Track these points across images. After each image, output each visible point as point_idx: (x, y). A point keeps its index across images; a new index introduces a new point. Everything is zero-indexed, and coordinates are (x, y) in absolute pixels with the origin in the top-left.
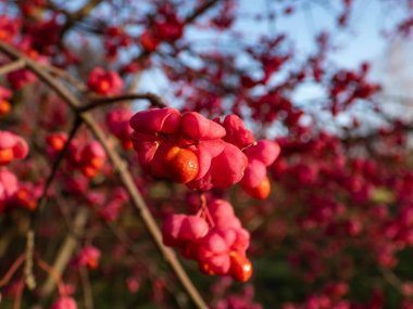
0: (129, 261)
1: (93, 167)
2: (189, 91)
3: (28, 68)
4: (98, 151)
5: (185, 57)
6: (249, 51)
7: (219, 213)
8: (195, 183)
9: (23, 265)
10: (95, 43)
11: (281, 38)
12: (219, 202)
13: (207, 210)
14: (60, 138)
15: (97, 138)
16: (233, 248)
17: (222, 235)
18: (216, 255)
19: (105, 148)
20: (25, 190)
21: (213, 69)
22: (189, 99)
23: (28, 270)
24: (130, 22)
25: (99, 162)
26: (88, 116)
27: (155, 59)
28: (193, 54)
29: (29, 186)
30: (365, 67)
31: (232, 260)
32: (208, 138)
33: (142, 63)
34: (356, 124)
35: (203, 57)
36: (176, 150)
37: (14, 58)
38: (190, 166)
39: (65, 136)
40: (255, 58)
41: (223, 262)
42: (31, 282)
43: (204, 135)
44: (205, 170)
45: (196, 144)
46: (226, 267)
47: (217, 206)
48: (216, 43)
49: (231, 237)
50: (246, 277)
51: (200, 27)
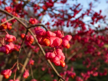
0: (42, 64)
1: (31, 41)
2: (55, 20)
3: (15, 19)
4: (32, 38)
5: (54, 11)
6: (71, 9)
7: (58, 52)
8: (50, 46)
9: (17, 64)
10: (31, 9)
11: (79, 5)
12: (59, 49)
13: (55, 51)
14: (23, 35)
15: (32, 35)
16: (61, 60)
17: (58, 57)
18: (57, 61)
19: (34, 37)
20: (16, 46)
21: (62, 14)
22: (56, 22)
23: (18, 66)
24: (40, 3)
25: (33, 40)
26: (29, 30)
27: (47, 12)
28: (56, 10)
29: (17, 45)
30: (101, 11)
31: (61, 62)
32: (52, 37)
33: (43, 13)
34: (99, 27)
35: (59, 11)
36: (45, 39)
37: (12, 17)
38: (48, 42)
39: (24, 34)
40: (72, 10)
41: (58, 63)
42: (18, 68)
43: (51, 36)
44: (52, 43)
45: (50, 38)
46: (59, 64)
47: (58, 50)
48: (62, 7)
49: (60, 57)
50: (64, 66)
51: (58, 3)
